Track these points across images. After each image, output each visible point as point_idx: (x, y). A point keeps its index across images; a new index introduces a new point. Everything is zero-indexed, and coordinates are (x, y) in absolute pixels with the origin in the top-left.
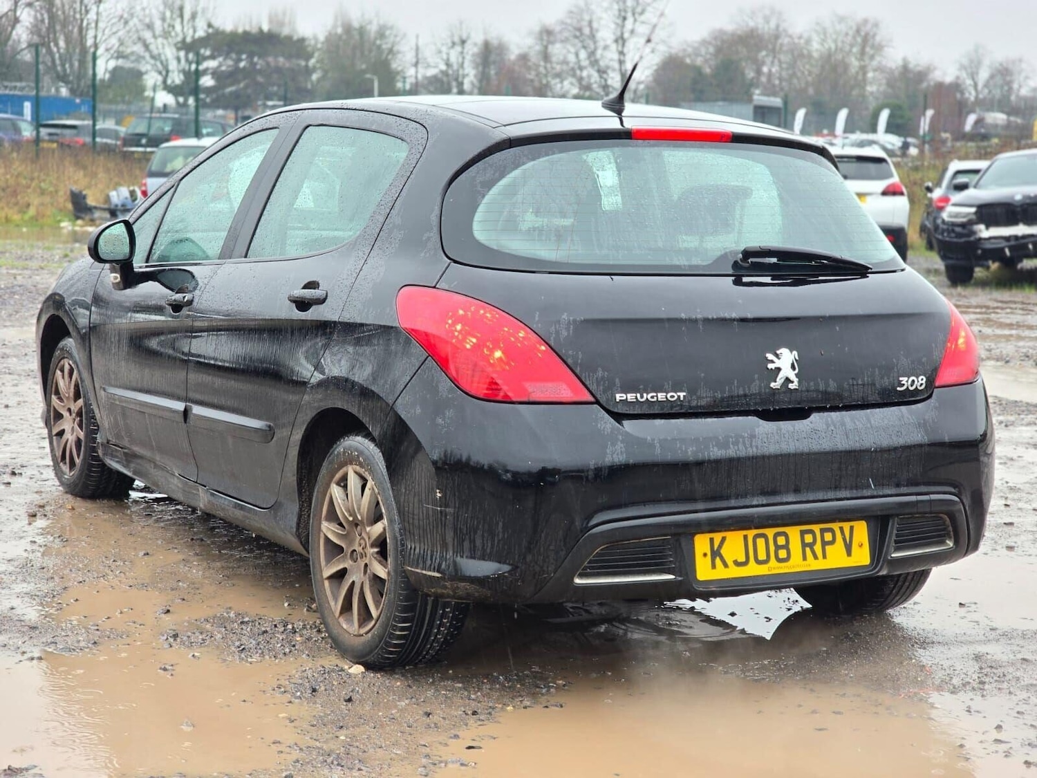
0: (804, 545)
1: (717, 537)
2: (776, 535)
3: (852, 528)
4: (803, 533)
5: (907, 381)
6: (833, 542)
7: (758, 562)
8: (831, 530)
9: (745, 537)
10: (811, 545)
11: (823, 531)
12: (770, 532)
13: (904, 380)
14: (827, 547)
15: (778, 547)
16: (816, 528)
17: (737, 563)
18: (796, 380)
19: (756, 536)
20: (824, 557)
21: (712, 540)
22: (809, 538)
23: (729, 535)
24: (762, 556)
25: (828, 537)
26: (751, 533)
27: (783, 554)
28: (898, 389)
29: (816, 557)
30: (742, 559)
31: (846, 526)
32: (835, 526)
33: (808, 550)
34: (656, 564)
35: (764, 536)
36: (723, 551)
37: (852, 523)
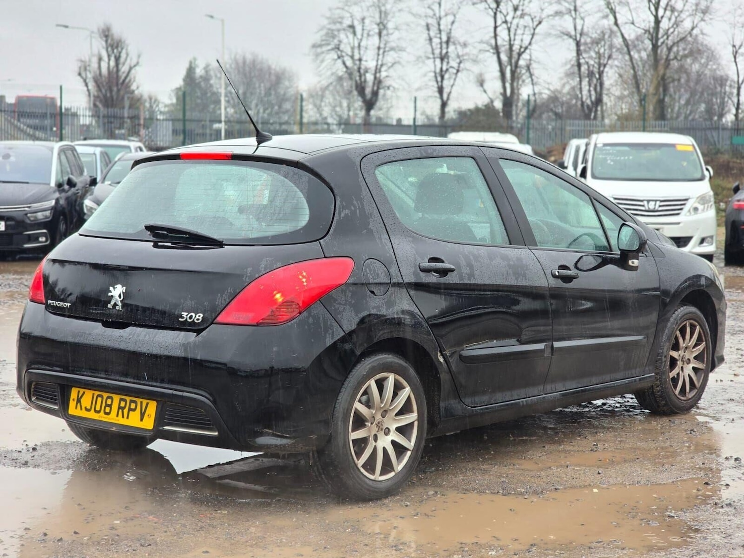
0: (120, 408)
1: (82, 391)
2: (108, 397)
3: (147, 404)
4: (121, 400)
5: (187, 315)
6: (134, 410)
7: (96, 411)
8: (135, 402)
9: (94, 394)
10: (123, 408)
11: (131, 401)
12: (105, 395)
13: (184, 314)
14: (131, 412)
15: (107, 405)
16: (128, 399)
17: (87, 410)
18: (120, 304)
19: (98, 396)
20: (128, 418)
21: (79, 392)
22: (123, 404)
23: (86, 391)
24: (98, 408)
25: (133, 406)
26: (97, 393)
27: (108, 410)
28: (180, 319)
29: (123, 417)
30: (89, 407)
31: (145, 402)
32: (139, 400)
33: (120, 410)
34: (52, 399)
35: (101, 396)
36: (82, 400)
37: (148, 401)
